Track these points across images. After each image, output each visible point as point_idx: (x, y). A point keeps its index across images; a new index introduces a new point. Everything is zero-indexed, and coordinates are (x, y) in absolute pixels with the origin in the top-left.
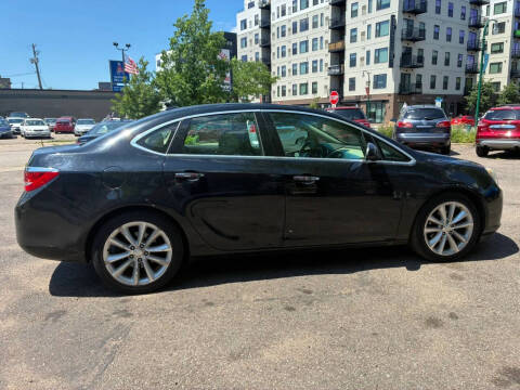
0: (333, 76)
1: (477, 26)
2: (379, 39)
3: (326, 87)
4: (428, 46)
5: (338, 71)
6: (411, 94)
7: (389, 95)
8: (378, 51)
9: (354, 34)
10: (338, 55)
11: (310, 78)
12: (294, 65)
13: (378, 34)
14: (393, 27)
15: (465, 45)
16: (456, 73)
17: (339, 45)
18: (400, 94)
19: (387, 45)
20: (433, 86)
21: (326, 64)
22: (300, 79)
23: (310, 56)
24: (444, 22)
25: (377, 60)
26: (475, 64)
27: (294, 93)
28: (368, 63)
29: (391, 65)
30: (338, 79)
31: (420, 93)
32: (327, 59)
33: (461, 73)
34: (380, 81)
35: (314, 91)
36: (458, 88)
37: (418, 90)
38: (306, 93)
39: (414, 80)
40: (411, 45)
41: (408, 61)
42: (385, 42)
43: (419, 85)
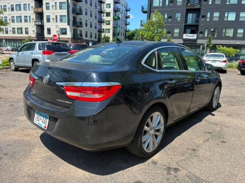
0: (37, 26)
1: (101, 12)
2: (61, 11)
3: (34, 31)
4: (83, 18)
5: (40, 23)
6: (78, 39)
7: (69, 38)
8: (61, 16)
9: (48, 5)
10: (40, 15)
11: (23, 25)
12: (13, 17)
13: (61, 8)
14: (68, 6)
15: (97, 20)
16: (95, 32)
17: (40, 10)
18: (73, 38)
19: (66, 14)
20: (86, 36)
21: (33, 19)
22: (16, 25)
23: (23, 13)
24: (89, 8)
25: (61, 21)
26: (101, 29)
27: (14, 32)
28: (57, 21)
29: (69, 24)
30: (41, 28)
31: (82, 39)
32: (33, 16)
34: (64, 32)
35: (27, 33)
36: (96, 38)
37: (81, 37)
38: (22, 33)
39: (79, 33)
40: (76, 16)
41: (76, 24)
42: (64, 12)
43: (81, 35)
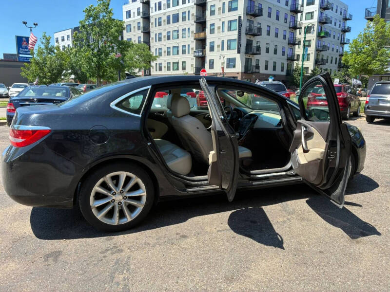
0: (197, 57)
1: (295, 28)
2: (230, 33)
3: (192, 65)
4: (262, 41)
5: (201, 54)
6: (253, 73)
7: (238, 73)
8: (230, 41)
9: (212, 28)
10: (201, 43)
11: (180, 58)
12: (168, 48)
13: (229, 29)
14: (240, 25)
15: (287, 40)
16: (281, 60)
17: (202, 35)
18: (244, 73)
19: (236, 37)
20: (266, 68)
21: (192, 49)
22: (172, 59)
23: (180, 42)
24: (273, 24)
25: (229, 48)
26: (293, 55)
27: (169, 69)
28: (223, 49)
29: (239, 52)
30: (202, 60)
31: (259, 73)
32: (193, 45)
33: (284, 60)
34: (231, 63)
35: (184, 68)
36: (282, 70)
37: (257, 70)
38: (178, 69)
39: (254, 63)
40: (252, 38)
41: (250, 50)
42: (234, 35)
43: (257, 67)
